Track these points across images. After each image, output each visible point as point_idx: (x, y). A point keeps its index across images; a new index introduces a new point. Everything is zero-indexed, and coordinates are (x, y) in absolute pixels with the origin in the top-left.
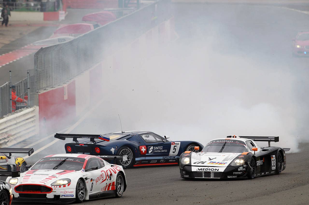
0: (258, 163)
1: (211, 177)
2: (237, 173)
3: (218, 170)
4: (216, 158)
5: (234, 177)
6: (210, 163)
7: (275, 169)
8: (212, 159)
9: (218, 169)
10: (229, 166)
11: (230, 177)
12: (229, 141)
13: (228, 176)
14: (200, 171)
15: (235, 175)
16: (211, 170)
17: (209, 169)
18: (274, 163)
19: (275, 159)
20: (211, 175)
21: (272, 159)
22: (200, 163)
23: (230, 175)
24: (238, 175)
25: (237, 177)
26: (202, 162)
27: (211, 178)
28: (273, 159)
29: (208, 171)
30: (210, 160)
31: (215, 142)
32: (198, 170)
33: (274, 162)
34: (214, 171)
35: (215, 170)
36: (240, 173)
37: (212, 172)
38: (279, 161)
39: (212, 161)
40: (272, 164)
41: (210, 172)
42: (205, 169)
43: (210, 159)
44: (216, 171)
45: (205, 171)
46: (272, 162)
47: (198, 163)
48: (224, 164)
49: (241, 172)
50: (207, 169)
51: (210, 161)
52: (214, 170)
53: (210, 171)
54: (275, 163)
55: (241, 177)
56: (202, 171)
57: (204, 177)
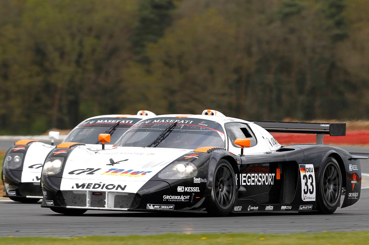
0: (253, 179)
1: (106, 205)
2: (173, 197)
3: (123, 189)
4: (127, 160)
5: (164, 207)
6: (108, 172)
7: (314, 200)
8: (116, 163)
9: (125, 186)
10: (155, 180)
11: (154, 206)
12: (183, 121)
13: (148, 205)
14: (80, 189)
15: (168, 202)
16: (107, 188)
17: (102, 185)
18: (309, 184)
19: (313, 174)
20: (106, 200)
21: (302, 174)
22: (84, 172)
23: (154, 203)
24: (178, 204)
25: (175, 208)
26: (91, 169)
27: (106, 208)
28: (308, 174)
29: (99, 190)
30: (110, 165)
31: (150, 123)
32: (75, 189)
33: (310, 181)
34: (114, 190)
35: (117, 189)
36: (182, 198)
37: (109, 192)
38: (329, 180)
39: (115, 166)
40: (303, 187)
41: (105, 193)
42: (92, 186)
43: (112, 163)
44: (119, 190)
45: (91, 189)
46: (303, 182)
47: (82, 171)
48: (144, 174)
49: (187, 197)
50: (97, 186)
51: (111, 167)
52: (114, 187)
53: (104, 190)
54: (314, 184)
55: (186, 210)
56: (85, 189)
57: (88, 205)
